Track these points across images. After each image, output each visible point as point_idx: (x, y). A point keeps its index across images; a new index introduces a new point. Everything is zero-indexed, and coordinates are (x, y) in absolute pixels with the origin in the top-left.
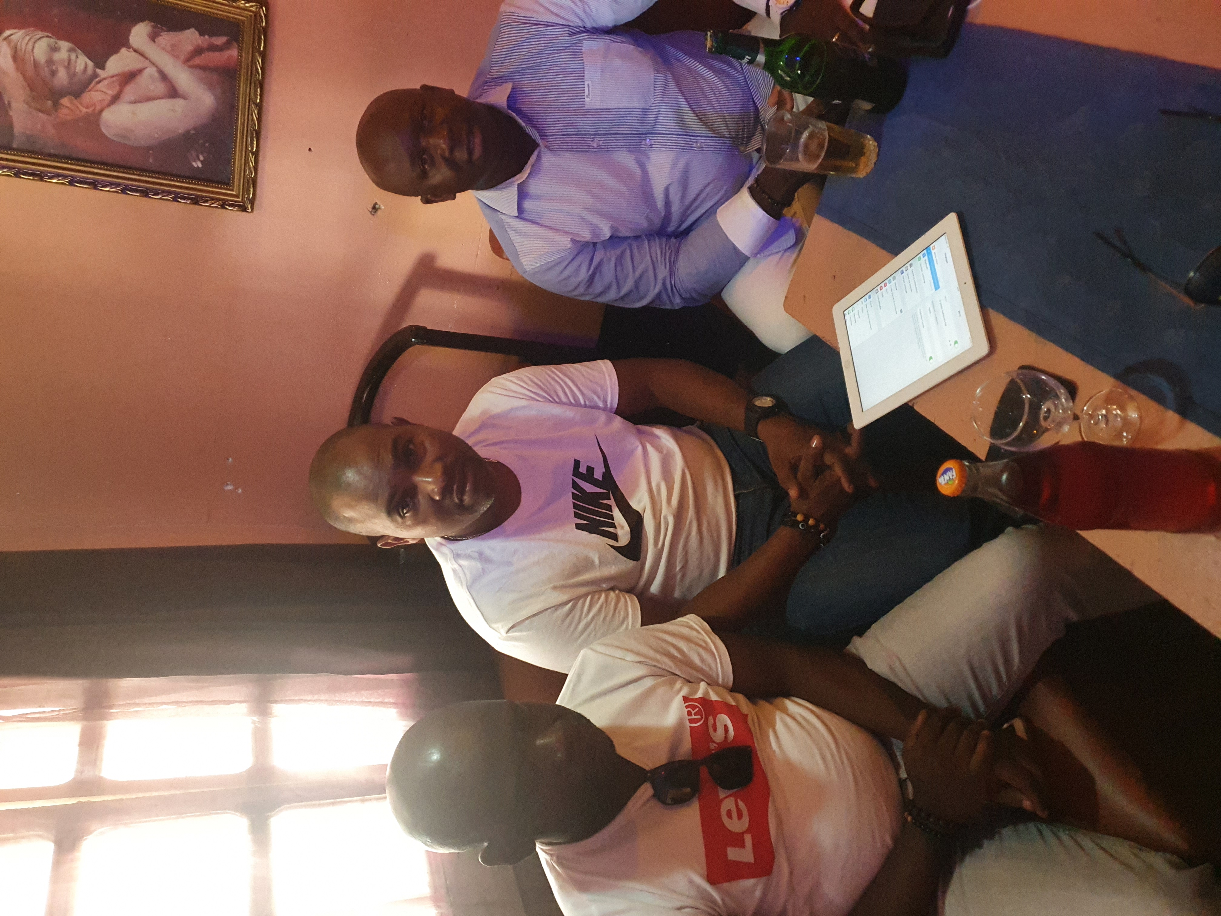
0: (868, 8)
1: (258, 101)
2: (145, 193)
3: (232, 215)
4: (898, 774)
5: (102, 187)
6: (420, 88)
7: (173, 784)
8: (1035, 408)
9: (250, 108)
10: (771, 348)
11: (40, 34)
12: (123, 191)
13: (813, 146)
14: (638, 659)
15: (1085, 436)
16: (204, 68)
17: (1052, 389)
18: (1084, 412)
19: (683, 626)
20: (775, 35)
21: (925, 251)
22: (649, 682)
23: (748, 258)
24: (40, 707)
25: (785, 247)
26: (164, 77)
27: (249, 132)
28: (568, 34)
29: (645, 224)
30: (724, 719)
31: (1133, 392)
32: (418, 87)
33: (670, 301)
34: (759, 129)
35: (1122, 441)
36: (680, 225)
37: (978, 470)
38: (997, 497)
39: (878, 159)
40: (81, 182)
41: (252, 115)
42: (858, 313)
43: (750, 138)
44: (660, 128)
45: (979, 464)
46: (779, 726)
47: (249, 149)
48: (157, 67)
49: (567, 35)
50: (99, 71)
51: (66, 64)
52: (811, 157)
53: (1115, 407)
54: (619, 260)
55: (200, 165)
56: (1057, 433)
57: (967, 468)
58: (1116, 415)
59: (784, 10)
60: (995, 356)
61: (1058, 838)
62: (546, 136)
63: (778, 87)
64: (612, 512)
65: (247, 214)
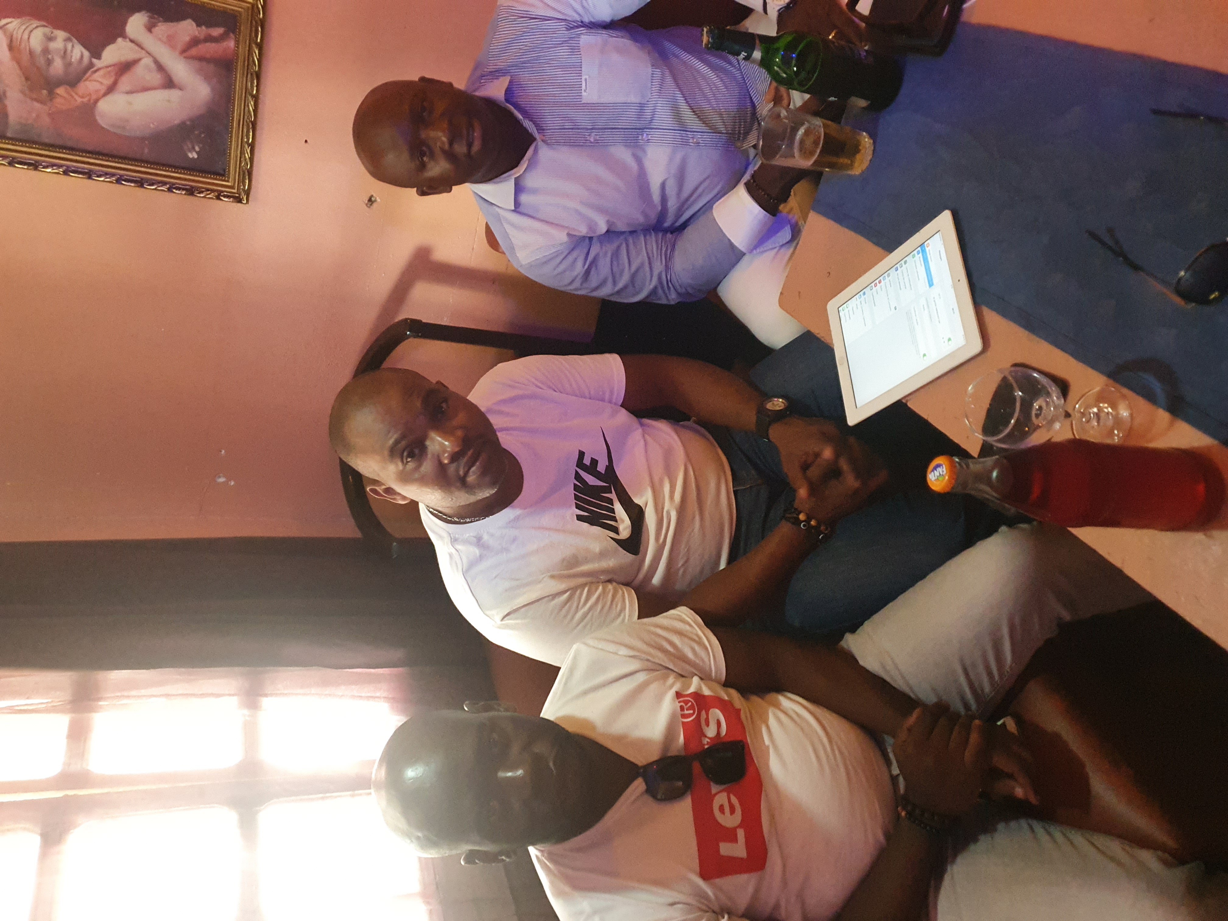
0: (865, 5)
1: (255, 92)
2: (140, 183)
3: (227, 204)
4: (890, 771)
5: (98, 177)
6: (419, 80)
7: (161, 778)
8: (1027, 406)
9: (247, 99)
10: (766, 343)
11: (35, 23)
12: (118, 181)
13: (809, 142)
14: (632, 653)
15: (1077, 433)
16: (201, 59)
17: (1044, 387)
18: (1076, 409)
19: (676, 619)
20: (772, 32)
21: (919, 249)
22: (641, 677)
23: (744, 254)
24: (28, 698)
25: (781, 244)
26: (160, 67)
27: (245, 123)
28: (566, 28)
29: (641, 219)
30: (717, 714)
31: (1125, 391)
32: (416, 79)
33: (667, 297)
34: (756, 126)
35: (1114, 439)
36: (675, 222)
37: (968, 466)
38: (988, 494)
39: (873, 157)
40: (74, 172)
41: (248, 106)
42: (853, 309)
43: (747, 133)
44: (655, 124)
45: (970, 461)
46: (772, 721)
47: (245, 140)
48: (153, 57)
49: (564, 29)
50: (95, 61)
51: (62, 52)
52: (806, 153)
53: (1106, 405)
54: (616, 255)
55: (196, 156)
56: (1048, 430)
57: (957, 465)
58: (1108, 413)
59: (781, 7)
60: (989, 354)
61: (1049, 834)
62: (543, 130)
63: (774, 84)
64: (613, 505)
65: (243, 205)
